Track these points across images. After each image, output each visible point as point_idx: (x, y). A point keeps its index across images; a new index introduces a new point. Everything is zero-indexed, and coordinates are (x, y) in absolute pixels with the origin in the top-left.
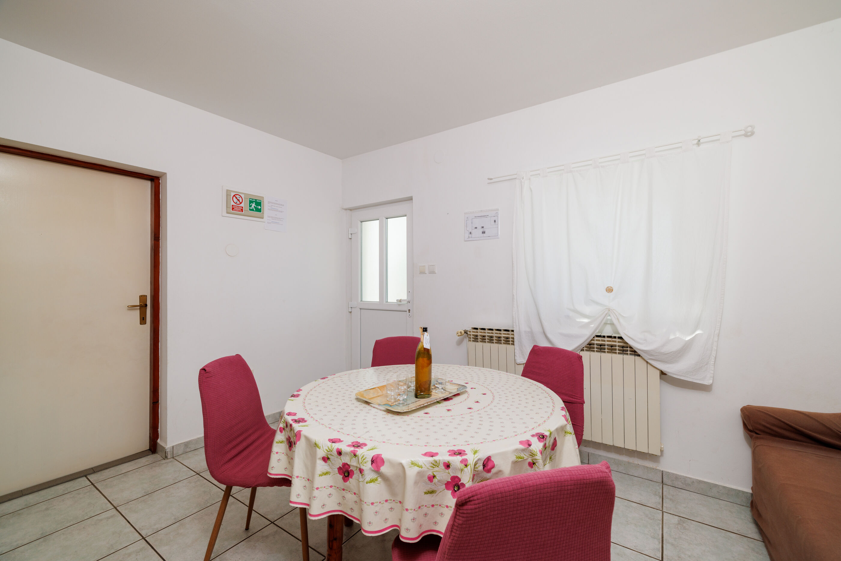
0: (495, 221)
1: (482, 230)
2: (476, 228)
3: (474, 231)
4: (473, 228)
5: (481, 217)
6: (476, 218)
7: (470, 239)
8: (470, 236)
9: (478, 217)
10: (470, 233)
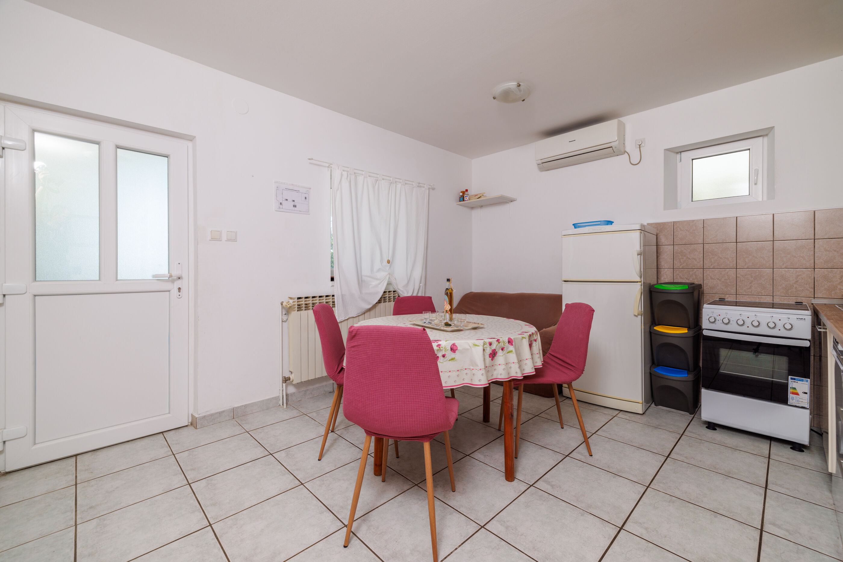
0: (306, 198)
1: (293, 203)
2: (287, 200)
3: (284, 203)
4: (284, 199)
5: (292, 191)
6: (287, 190)
7: (281, 210)
8: (281, 206)
9: (288, 190)
10: (281, 204)
